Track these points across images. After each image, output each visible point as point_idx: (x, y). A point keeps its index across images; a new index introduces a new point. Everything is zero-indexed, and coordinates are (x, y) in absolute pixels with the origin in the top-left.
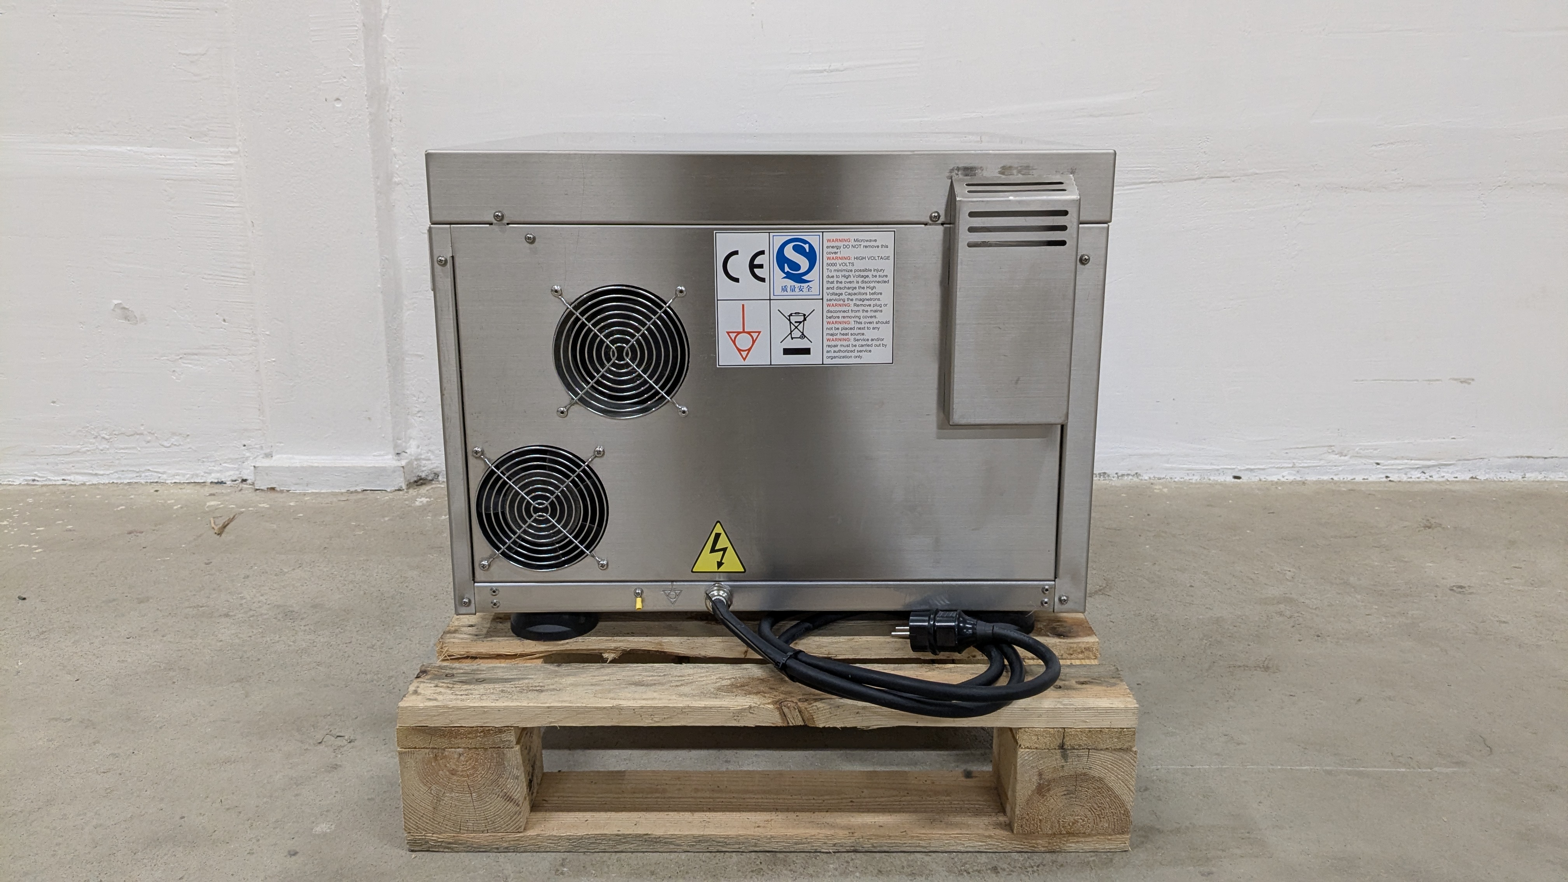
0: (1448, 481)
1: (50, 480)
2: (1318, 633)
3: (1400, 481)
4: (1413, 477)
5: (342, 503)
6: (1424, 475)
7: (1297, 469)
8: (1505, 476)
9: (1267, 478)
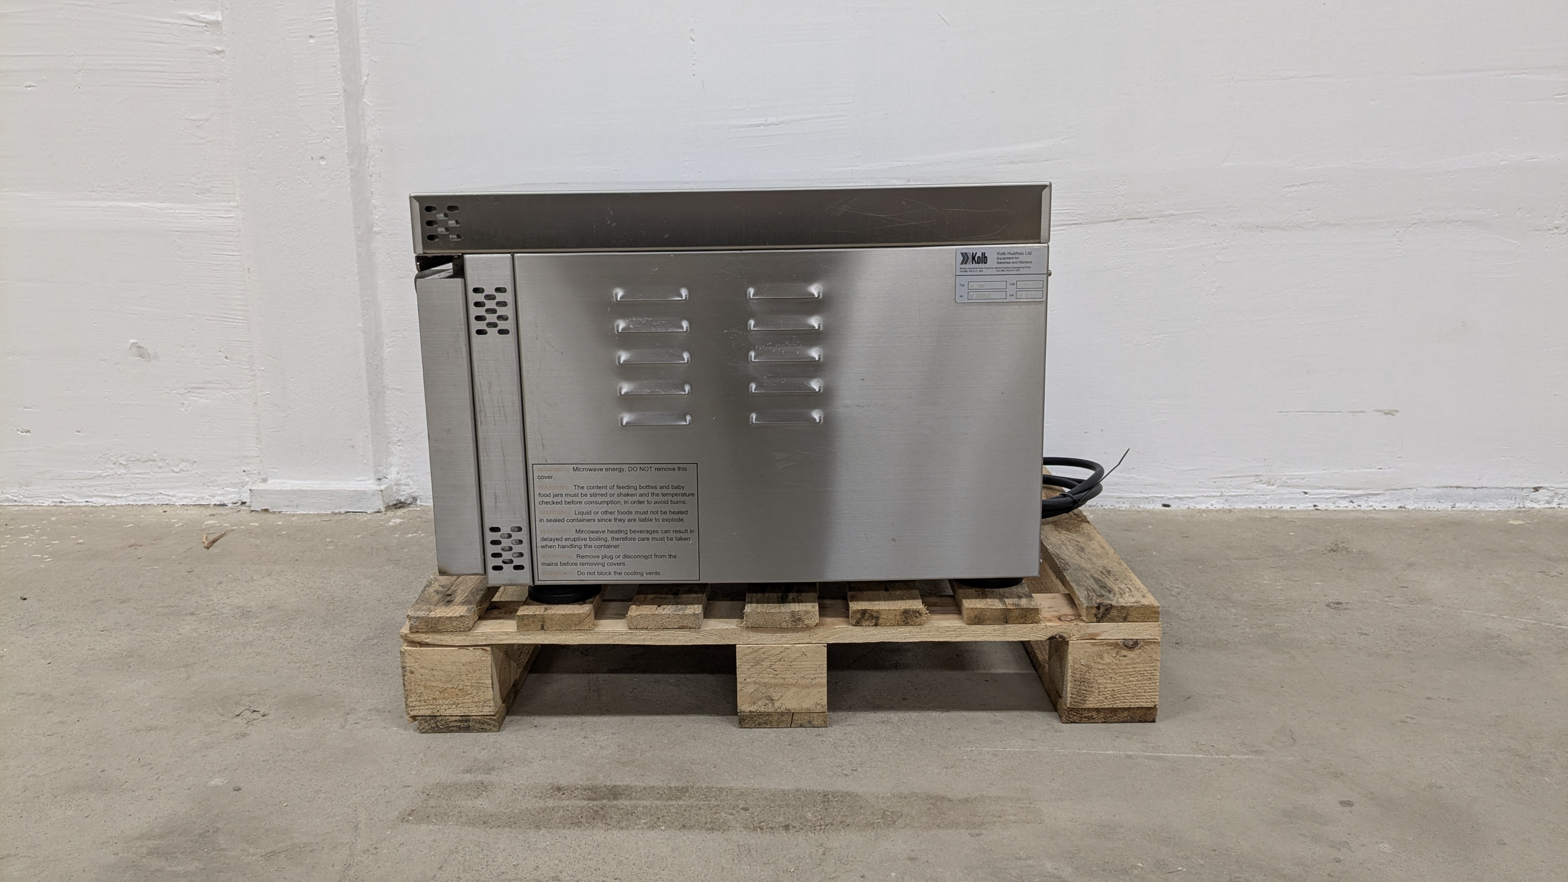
0: (1375, 510)
1: (75, 502)
2: (1179, 641)
3: (1326, 510)
4: (1341, 506)
5: (324, 523)
6: (1352, 504)
7: (1225, 498)
8: (1434, 506)
9: (1196, 506)
